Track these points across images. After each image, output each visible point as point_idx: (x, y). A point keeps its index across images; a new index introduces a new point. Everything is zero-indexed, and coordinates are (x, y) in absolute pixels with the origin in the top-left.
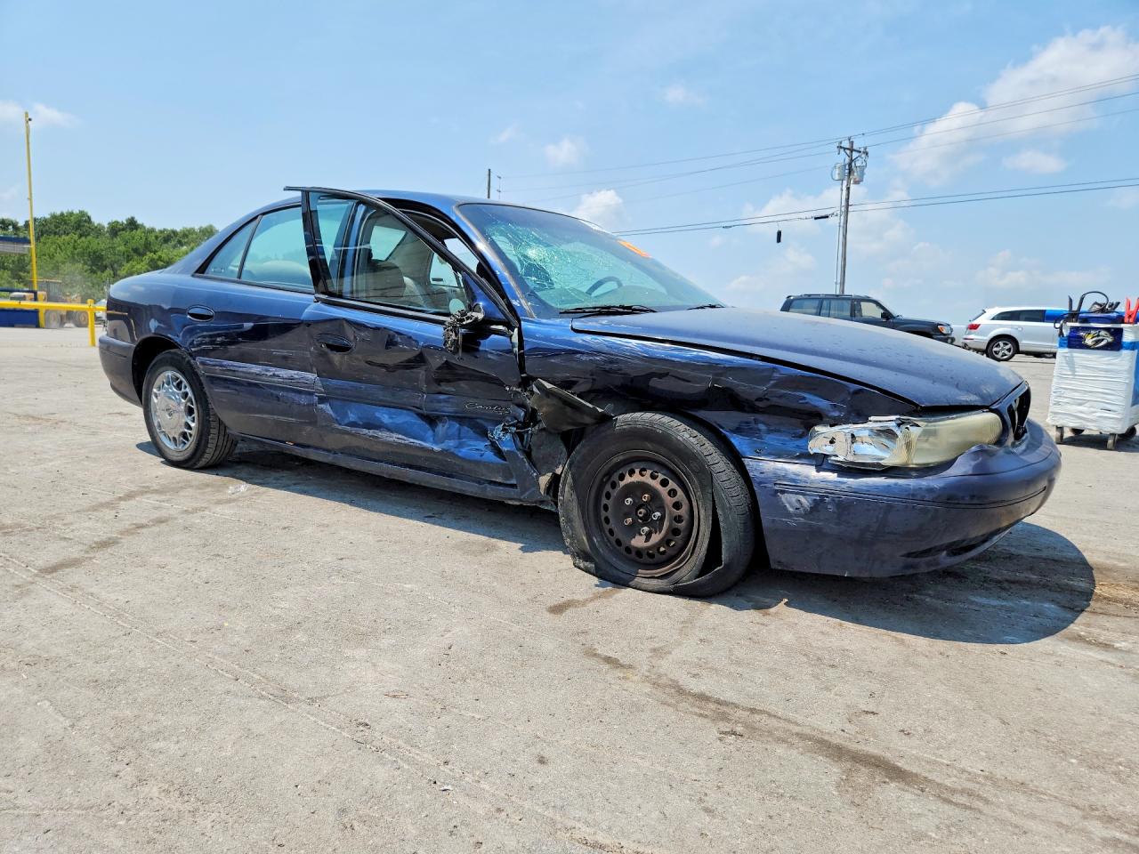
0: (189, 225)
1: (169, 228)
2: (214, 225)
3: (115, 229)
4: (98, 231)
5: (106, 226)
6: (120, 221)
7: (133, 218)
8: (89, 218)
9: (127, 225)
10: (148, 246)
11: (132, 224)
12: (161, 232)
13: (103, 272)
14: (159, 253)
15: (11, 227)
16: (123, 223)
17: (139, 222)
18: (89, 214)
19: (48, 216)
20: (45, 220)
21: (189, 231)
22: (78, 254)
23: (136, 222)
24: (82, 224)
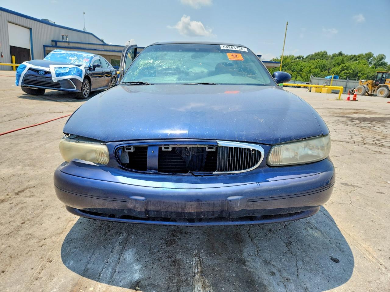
0: (361, 53)
1: (353, 54)
2: (371, 52)
3: (334, 56)
4: (328, 57)
5: (331, 55)
6: (336, 53)
7: (341, 52)
8: (327, 53)
9: (339, 55)
10: (342, 62)
11: (341, 54)
12: (350, 56)
13: (324, 71)
14: (345, 64)
15: (301, 58)
16: (337, 54)
17: (343, 53)
18: (327, 52)
19: (314, 54)
20: (313, 55)
21: (361, 55)
22: (318, 66)
23: (342, 53)
24: (324, 55)
